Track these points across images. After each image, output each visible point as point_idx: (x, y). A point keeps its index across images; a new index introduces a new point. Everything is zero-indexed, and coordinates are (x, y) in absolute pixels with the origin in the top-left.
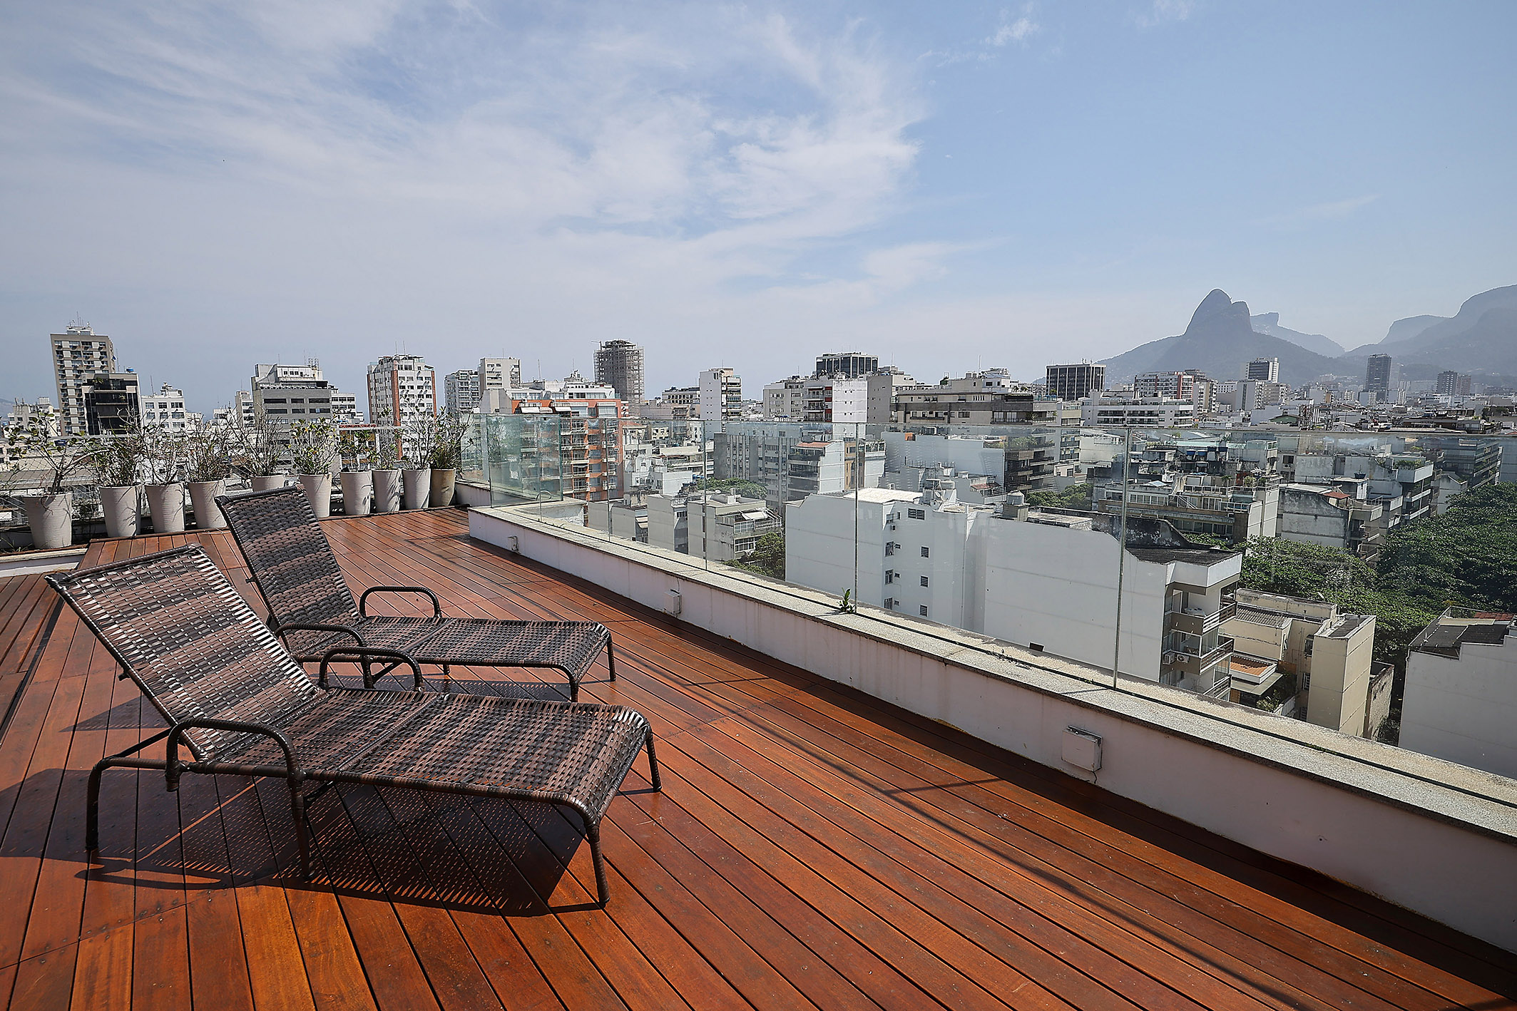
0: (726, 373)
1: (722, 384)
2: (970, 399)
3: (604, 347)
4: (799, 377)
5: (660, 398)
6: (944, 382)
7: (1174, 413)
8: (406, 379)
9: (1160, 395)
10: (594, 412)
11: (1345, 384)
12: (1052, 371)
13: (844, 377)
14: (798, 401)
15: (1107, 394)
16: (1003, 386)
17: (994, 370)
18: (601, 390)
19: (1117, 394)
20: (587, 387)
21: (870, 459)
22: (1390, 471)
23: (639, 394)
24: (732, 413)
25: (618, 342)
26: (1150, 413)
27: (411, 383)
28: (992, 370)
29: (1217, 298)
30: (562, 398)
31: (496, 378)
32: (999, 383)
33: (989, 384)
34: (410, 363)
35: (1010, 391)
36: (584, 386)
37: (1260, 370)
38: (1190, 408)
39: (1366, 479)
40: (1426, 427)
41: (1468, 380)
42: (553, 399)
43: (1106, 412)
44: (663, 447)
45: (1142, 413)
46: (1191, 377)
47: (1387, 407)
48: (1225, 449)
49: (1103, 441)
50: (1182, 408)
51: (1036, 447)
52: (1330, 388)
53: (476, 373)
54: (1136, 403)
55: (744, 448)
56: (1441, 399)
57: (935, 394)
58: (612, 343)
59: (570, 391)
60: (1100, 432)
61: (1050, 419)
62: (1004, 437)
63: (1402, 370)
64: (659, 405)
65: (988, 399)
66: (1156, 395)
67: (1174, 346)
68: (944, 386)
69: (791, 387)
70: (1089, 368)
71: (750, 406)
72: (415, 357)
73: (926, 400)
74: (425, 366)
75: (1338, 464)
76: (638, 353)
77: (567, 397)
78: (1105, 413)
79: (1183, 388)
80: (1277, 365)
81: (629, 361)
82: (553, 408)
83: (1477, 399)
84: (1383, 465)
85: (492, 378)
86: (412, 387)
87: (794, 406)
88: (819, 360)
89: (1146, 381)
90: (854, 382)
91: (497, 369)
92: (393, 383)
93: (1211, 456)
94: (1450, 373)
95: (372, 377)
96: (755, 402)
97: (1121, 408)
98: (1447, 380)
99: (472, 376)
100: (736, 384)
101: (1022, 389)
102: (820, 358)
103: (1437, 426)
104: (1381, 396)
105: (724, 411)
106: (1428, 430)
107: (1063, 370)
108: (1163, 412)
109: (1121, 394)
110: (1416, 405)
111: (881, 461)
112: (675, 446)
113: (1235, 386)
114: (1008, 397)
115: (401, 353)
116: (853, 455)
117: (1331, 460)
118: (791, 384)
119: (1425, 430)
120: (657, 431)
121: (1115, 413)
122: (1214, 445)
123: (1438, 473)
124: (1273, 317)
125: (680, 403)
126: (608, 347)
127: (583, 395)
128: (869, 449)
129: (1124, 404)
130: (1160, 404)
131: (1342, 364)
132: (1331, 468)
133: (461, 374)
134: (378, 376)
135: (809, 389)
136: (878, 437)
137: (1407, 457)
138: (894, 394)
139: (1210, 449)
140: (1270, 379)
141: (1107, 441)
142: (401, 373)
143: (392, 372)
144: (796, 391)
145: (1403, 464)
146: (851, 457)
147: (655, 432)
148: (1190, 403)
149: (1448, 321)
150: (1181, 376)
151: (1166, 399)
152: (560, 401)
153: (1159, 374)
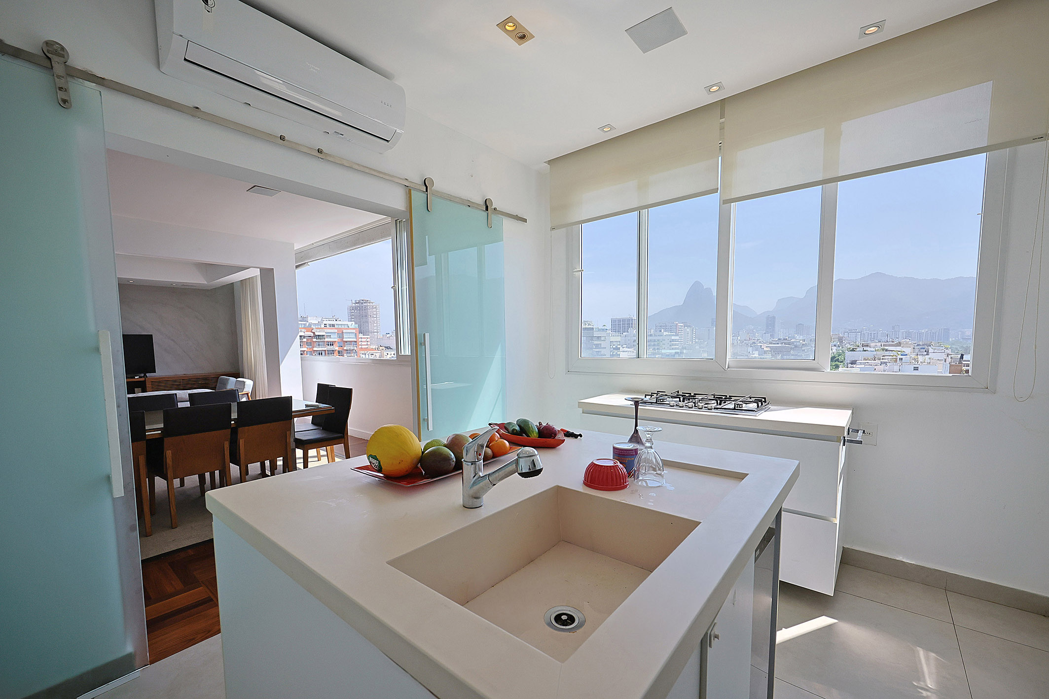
3: (354, 303)
5: (389, 334)
9: (662, 331)
10: (341, 335)
12: (614, 320)
18: (347, 323)
20: (337, 321)
23: (377, 332)
25: (363, 300)
29: (698, 286)
30: (320, 327)
36: (334, 320)
42: (314, 327)
46: (682, 325)
52: (750, 331)
58: (359, 301)
59: (325, 322)
61: (603, 340)
63: (782, 323)
64: (389, 338)
67: (677, 309)
76: (375, 308)
77: (323, 326)
81: (370, 312)
82: (314, 333)
94: (802, 324)
98: (800, 328)
104: (772, 336)
106: (778, 345)
107: (619, 320)
113: (704, 330)
126: (356, 303)
127: (333, 325)
149: (800, 299)
150: (677, 324)
151: (665, 333)
152: (318, 328)
153: (666, 323)
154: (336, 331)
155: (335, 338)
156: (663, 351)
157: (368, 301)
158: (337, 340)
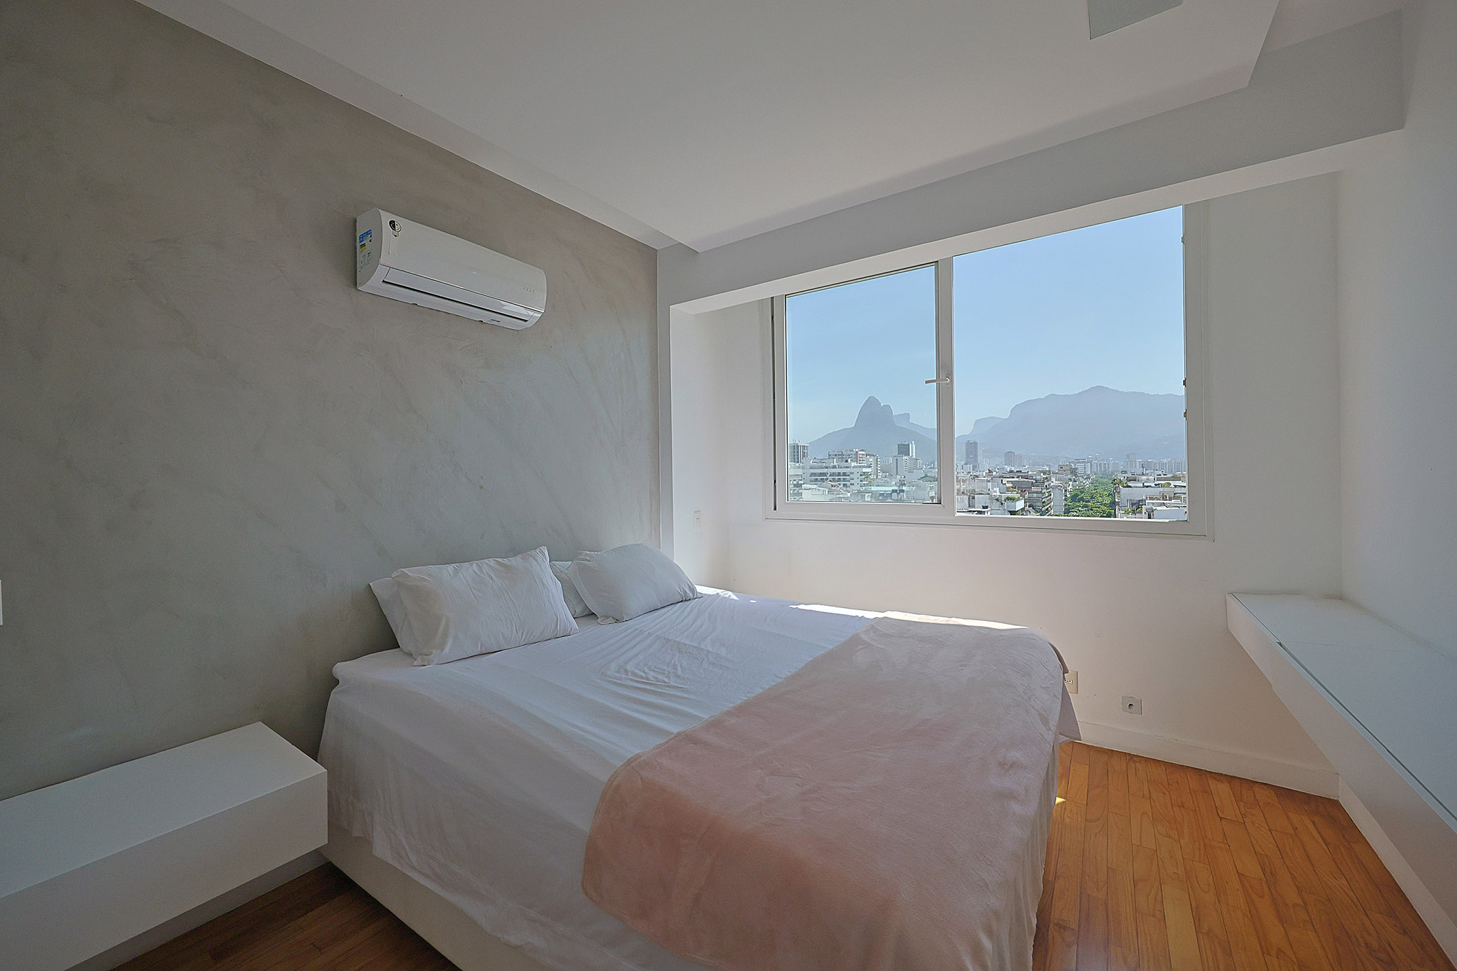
7: (859, 473)
9: (849, 462)
15: (815, 461)
19: (820, 461)
22: (1002, 504)
26: (844, 474)
29: (871, 402)
37: (904, 450)
39: (989, 509)
40: (1013, 477)
41: (1020, 457)
43: (816, 474)
45: (839, 474)
46: (863, 453)
48: (903, 491)
49: (817, 493)
50: (865, 470)
54: (834, 467)
56: (1008, 468)
60: (815, 486)
63: (985, 451)
66: (847, 461)
67: (850, 433)
70: (798, 446)
75: (971, 501)
79: (861, 459)
80: (914, 446)
84: (997, 500)
89: (836, 455)
94: (1011, 453)
97: (825, 471)
98: (1009, 457)
103: (1018, 477)
108: (853, 473)
109: (823, 462)
113: (890, 460)
117: (966, 498)
121: (821, 474)
122: (896, 488)
124: (906, 416)
129: (827, 468)
130: (850, 467)
132: (967, 503)
137: (1009, 495)
139: (894, 491)
140: (911, 455)
141: (820, 493)
145: (1008, 499)
148: (867, 466)
149: (1005, 419)
150: (857, 452)
151: (853, 464)
153: (843, 451)
156: (873, 489)
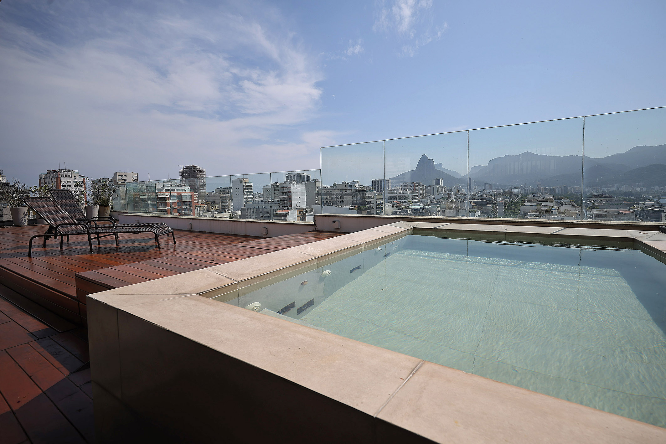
0: (245, 181)
1: (244, 185)
2: (344, 191)
3: (185, 168)
4: (278, 183)
5: (214, 192)
6: (334, 185)
7: (412, 196)
8: (66, 182)
9: (408, 190)
10: (180, 197)
11: (462, 187)
12: (374, 182)
13: (296, 183)
14: (277, 192)
15: (391, 190)
16: (356, 187)
17: (355, 181)
18: (183, 188)
19: (394, 190)
20: (176, 186)
21: (308, 216)
23: (204, 190)
24: (248, 198)
25: (192, 166)
26: (405, 196)
27: (70, 184)
28: (354, 181)
29: (424, 158)
30: (162, 191)
31: (124, 182)
32: (354, 186)
33: (351, 186)
34: (69, 174)
35: (358, 188)
36: (174, 186)
37: (437, 182)
38: (417, 194)
39: (465, 216)
40: (479, 199)
41: (491, 186)
44: (215, 213)
45: (402, 197)
46: (417, 184)
47: (471, 194)
48: (425, 208)
49: (389, 207)
50: (414, 195)
51: (368, 210)
52: (458, 188)
53: (111, 180)
54: (400, 193)
55: (255, 213)
56: (486, 191)
57: (331, 190)
58: (189, 166)
60: (389, 204)
62: (357, 206)
63: (475, 182)
64: (214, 195)
65: (351, 191)
66: (406, 190)
67: (413, 173)
68: (335, 187)
69: (274, 187)
71: (257, 195)
72: (73, 171)
73: (328, 192)
74: (79, 176)
75: (457, 212)
76: (202, 172)
77: (164, 191)
78: (391, 196)
79: (416, 188)
80: (442, 180)
81: (198, 175)
83: (494, 191)
85: (121, 182)
86: (70, 186)
87: (276, 195)
88: (286, 176)
89: (404, 185)
90: (300, 185)
91: (125, 178)
92: (57, 184)
93: (421, 210)
94: (487, 183)
95: (42, 181)
96: (259, 193)
97: (396, 195)
98: (486, 186)
99: (109, 181)
100: (250, 185)
101: (362, 188)
102: (287, 175)
103: (481, 199)
105: (245, 197)
107: (378, 181)
108: (409, 196)
109: (395, 190)
110: (479, 193)
111: (312, 216)
112: (222, 213)
113: (431, 187)
114: (357, 191)
115: (63, 168)
116: (301, 214)
117: (455, 211)
118: (275, 185)
119: (478, 201)
120: (213, 207)
121: (394, 197)
122: (422, 207)
123: (481, 214)
124: (441, 165)
125: (224, 194)
126: (187, 168)
127: (173, 190)
128: (307, 212)
129: (397, 193)
130: (408, 193)
131: (461, 180)
132: (455, 214)
133: (102, 180)
134: (46, 180)
135: (282, 188)
136: (311, 207)
137: (473, 209)
138: (317, 190)
140: (440, 185)
141: (391, 207)
142: (62, 179)
143: (57, 178)
144: (277, 189)
145: (472, 211)
146: (300, 215)
147: (212, 207)
148: (417, 193)
149: (486, 167)
150: (414, 184)
152: (161, 193)
154: (176, 194)
155: (175, 200)
156: (412, 206)
157: (196, 167)
158: (176, 201)
